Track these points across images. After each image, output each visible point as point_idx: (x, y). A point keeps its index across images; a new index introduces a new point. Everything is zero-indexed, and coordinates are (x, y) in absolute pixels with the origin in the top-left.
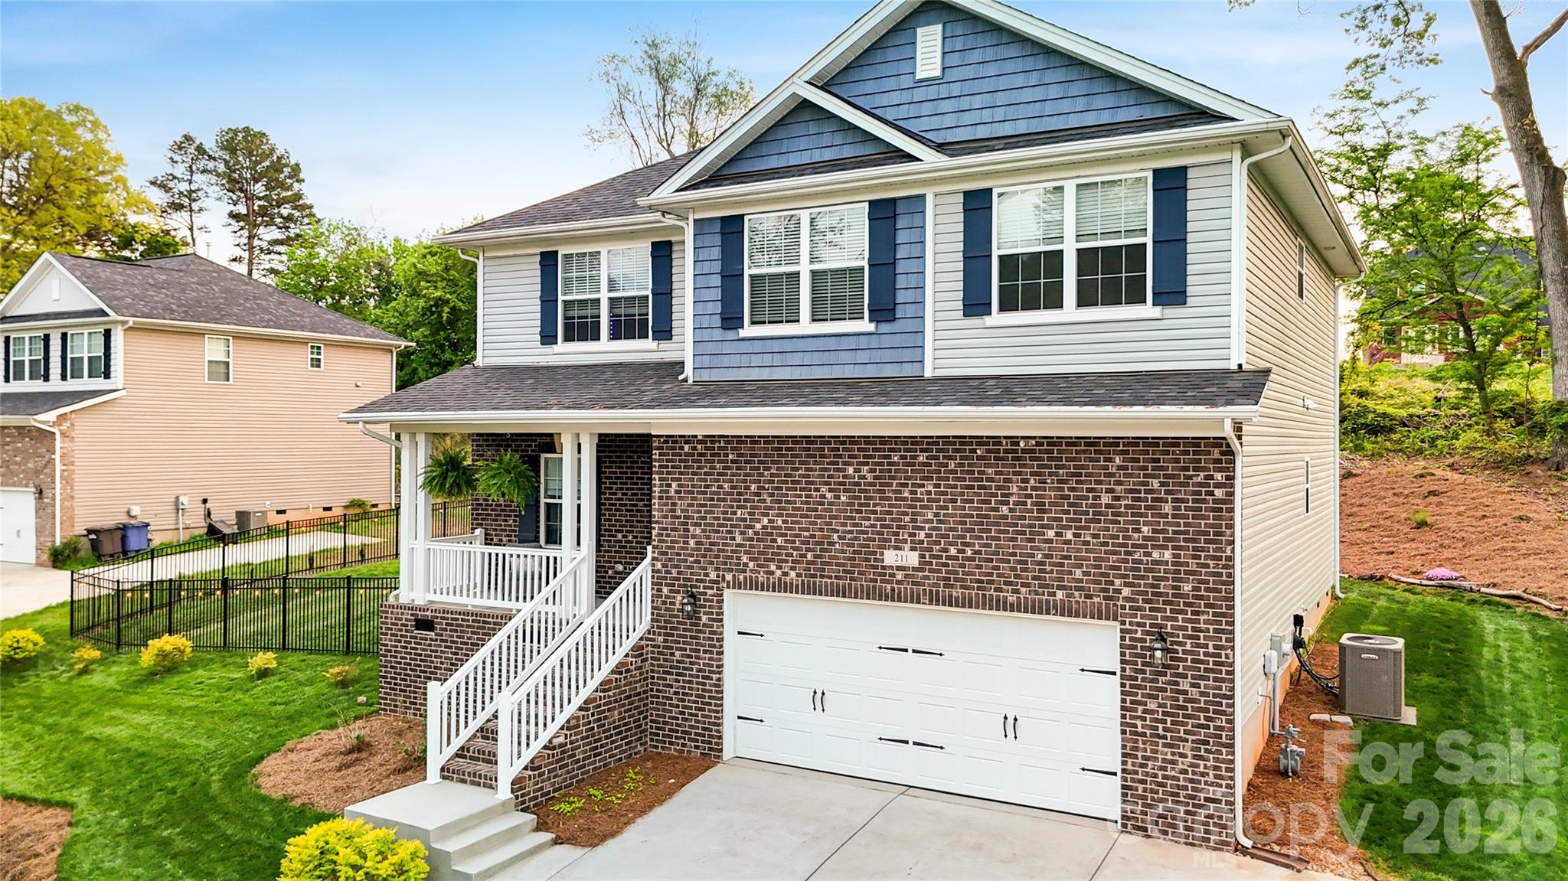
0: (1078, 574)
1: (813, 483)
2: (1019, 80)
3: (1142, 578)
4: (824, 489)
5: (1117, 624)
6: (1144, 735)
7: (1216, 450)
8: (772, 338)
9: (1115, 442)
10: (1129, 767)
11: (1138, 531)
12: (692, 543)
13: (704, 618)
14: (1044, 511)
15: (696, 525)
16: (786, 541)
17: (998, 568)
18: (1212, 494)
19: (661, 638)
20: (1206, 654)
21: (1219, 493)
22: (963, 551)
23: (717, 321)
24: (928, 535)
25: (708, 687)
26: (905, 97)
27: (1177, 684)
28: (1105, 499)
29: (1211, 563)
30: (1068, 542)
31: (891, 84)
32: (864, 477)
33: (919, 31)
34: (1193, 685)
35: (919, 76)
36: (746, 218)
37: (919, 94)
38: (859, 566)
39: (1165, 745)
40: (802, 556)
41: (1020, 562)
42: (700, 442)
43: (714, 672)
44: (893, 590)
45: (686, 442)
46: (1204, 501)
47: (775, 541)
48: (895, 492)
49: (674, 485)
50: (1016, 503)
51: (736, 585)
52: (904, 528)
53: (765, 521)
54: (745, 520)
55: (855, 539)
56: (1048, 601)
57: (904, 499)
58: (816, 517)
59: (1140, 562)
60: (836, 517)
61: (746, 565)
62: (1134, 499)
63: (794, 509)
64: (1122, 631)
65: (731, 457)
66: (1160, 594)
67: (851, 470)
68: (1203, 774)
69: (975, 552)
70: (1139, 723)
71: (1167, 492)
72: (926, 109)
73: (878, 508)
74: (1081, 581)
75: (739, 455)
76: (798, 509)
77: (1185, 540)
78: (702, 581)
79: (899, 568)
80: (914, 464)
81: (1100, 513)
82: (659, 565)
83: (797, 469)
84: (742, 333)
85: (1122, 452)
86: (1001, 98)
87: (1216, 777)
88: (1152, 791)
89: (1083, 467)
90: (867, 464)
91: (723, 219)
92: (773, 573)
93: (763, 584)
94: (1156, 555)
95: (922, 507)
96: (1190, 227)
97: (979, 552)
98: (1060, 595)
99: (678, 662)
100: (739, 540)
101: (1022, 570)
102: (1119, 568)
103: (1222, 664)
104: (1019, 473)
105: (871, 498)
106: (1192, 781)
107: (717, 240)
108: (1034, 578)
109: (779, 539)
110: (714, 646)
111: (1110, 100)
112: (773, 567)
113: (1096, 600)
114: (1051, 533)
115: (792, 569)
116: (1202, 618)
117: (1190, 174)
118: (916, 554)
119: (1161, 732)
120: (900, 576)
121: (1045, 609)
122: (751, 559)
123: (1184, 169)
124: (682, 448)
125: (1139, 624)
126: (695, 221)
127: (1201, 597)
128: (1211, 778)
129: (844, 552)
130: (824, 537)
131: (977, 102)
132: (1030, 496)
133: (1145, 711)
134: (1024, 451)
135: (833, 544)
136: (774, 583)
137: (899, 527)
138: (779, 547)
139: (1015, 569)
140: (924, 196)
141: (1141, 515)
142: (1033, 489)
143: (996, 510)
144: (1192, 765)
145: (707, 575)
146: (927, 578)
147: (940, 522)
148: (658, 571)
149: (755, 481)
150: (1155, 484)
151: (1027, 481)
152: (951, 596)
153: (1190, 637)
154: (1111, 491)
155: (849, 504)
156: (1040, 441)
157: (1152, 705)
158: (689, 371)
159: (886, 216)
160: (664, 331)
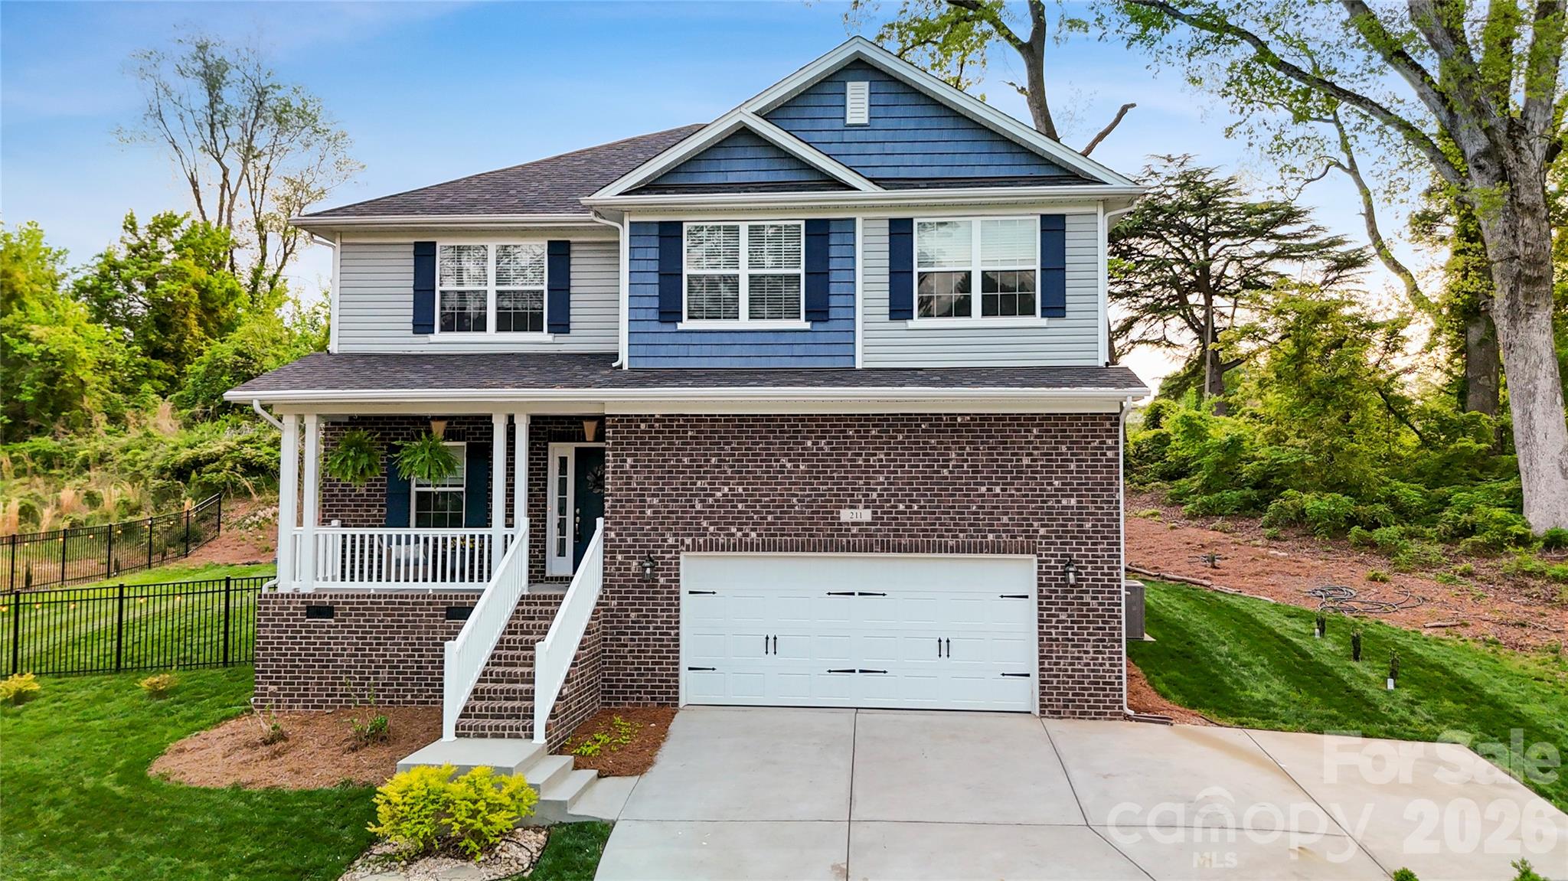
0: (1005, 519)
1: (773, 455)
2: (934, 135)
3: (1055, 520)
4: (784, 460)
5: (1035, 558)
6: (1057, 640)
7: (1108, 423)
8: (711, 332)
9: (1032, 417)
10: (1046, 666)
11: (1050, 484)
12: (649, 512)
13: (662, 580)
14: (978, 472)
15: (653, 495)
16: (747, 507)
17: (940, 519)
18: (1104, 454)
19: (615, 602)
20: (1102, 574)
21: (1110, 454)
22: (911, 507)
23: (654, 314)
24: (879, 495)
25: (665, 643)
26: (836, 137)
27: (1082, 598)
28: (1026, 461)
29: (1105, 506)
30: (997, 495)
31: (825, 124)
32: (822, 449)
33: (849, 85)
34: (1093, 598)
35: (849, 121)
36: (685, 225)
37: (848, 136)
38: (817, 524)
39: (1073, 646)
40: (762, 518)
41: (958, 513)
42: (657, 420)
43: (672, 628)
44: (849, 542)
45: (642, 421)
46: (1100, 460)
47: (736, 507)
48: (850, 460)
49: (630, 460)
50: (954, 466)
51: (696, 547)
52: (859, 489)
53: (726, 489)
54: (706, 489)
55: (814, 501)
56: (981, 543)
57: (859, 466)
58: (776, 484)
59: (1053, 508)
60: (795, 484)
61: (706, 529)
62: (1047, 460)
63: (754, 478)
64: (1039, 561)
65: (690, 434)
66: (1068, 532)
67: (809, 443)
68: (1101, 665)
69: (921, 507)
70: (1053, 631)
71: (1072, 454)
72: (854, 149)
73: (835, 475)
74: (1008, 525)
75: (698, 432)
76: (759, 478)
77: (1086, 490)
78: (659, 546)
79: (854, 524)
80: (867, 437)
81: (1022, 472)
82: (612, 535)
83: (758, 444)
84: (680, 326)
85: (1038, 425)
86: (918, 148)
87: (1111, 665)
88: (1064, 682)
89: (1008, 437)
90: (825, 438)
91: (660, 223)
92: (733, 535)
93: (723, 545)
94: (1064, 502)
95: (874, 472)
96: (1068, 259)
97: (925, 507)
98: (991, 537)
99: (633, 622)
100: (699, 507)
101: (960, 519)
102: (1037, 513)
103: (1114, 580)
104: (958, 443)
105: (829, 466)
106: (1093, 671)
107: (655, 242)
108: (970, 525)
109: (740, 506)
110: (673, 605)
111: (1007, 159)
112: (734, 530)
113: (1019, 539)
114: (983, 489)
115: (753, 530)
116: (1099, 547)
117: (1068, 220)
118: (869, 512)
119: (1070, 636)
120: (855, 530)
121: (980, 549)
122: (711, 524)
123: (1064, 216)
124: (639, 427)
125: (1052, 556)
126: (631, 223)
127: (1099, 532)
128: (1107, 667)
129: (803, 513)
130: (784, 501)
131: (899, 148)
132: (966, 461)
133: (1058, 622)
134: (960, 425)
135: (793, 506)
136: (735, 544)
137: (853, 489)
138: (739, 512)
139: (954, 519)
140: (854, 220)
141: (1053, 472)
142: (969, 454)
143: (938, 472)
144: (1093, 659)
145: (665, 541)
146: (880, 530)
147: (890, 484)
148: (612, 540)
149: (715, 455)
150: (1064, 448)
151: (964, 449)
152: (900, 544)
153: (1091, 562)
154: (1031, 454)
155: (807, 472)
156: (974, 417)
157: (1063, 616)
158: (624, 359)
159: (819, 232)
160: (561, 325)
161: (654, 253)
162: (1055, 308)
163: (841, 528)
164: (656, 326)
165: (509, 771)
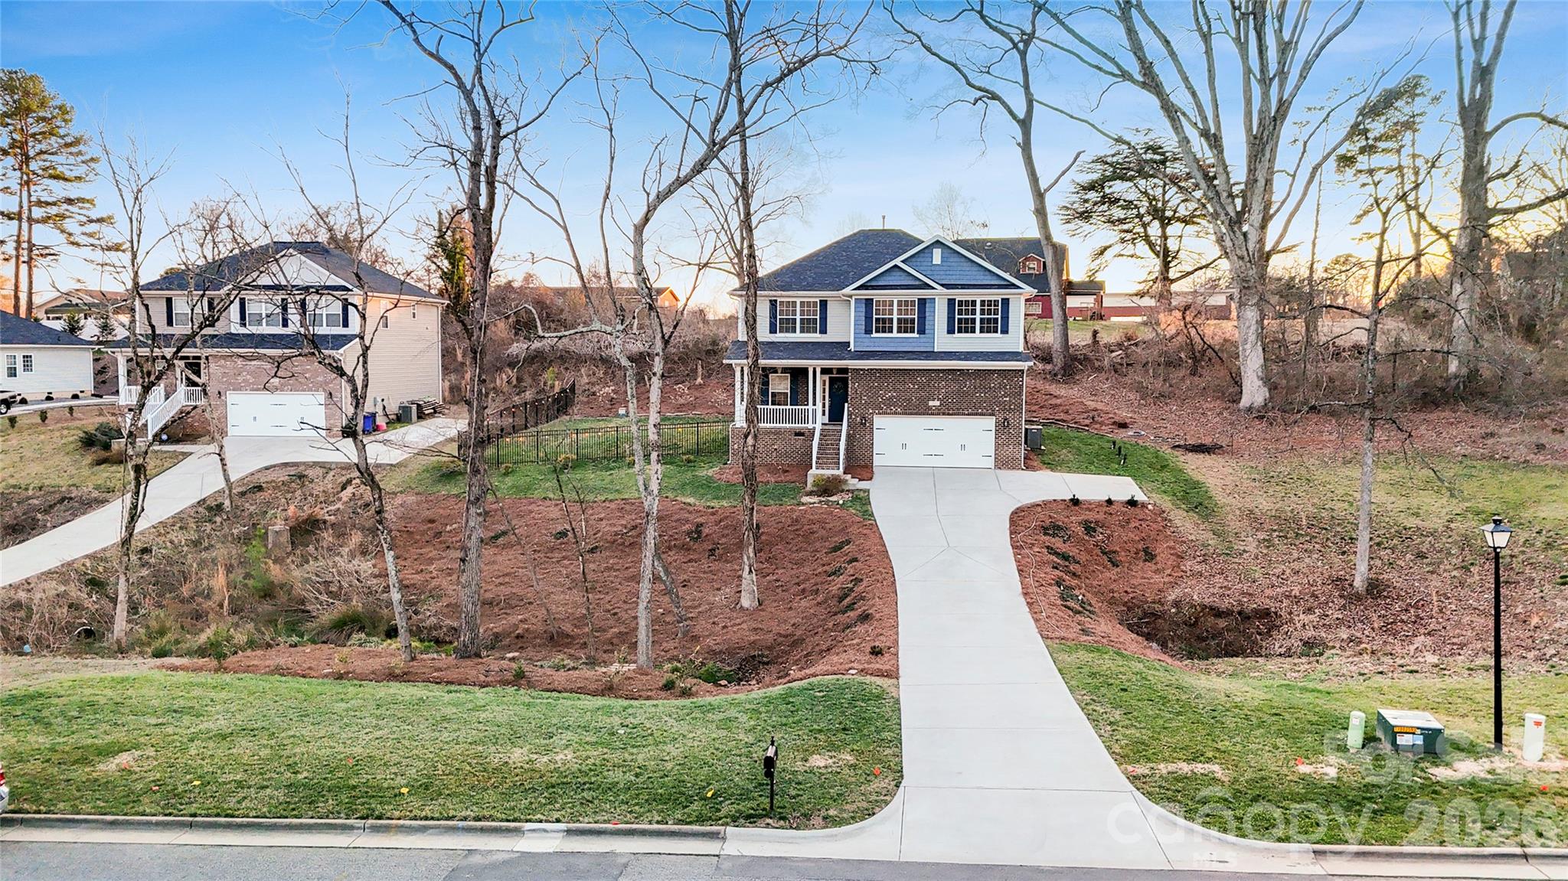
1: (906, 382)
2: (964, 268)
3: (1001, 405)
4: (910, 384)
5: (994, 418)
6: (1001, 445)
8: (883, 338)
9: (995, 371)
10: (997, 453)
11: (1000, 393)
12: (863, 402)
13: (868, 425)
14: (976, 389)
15: (865, 396)
16: (897, 400)
17: (963, 405)
18: (1019, 383)
19: (852, 432)
20: (1017, 423)
22: (953, 401)
23: (863, 331)
24: (942, 397)
25: (869, 445)
26: (929, 270)
27: (1009, 431)
28: (992, 385)
29: (1018, 400)
30: (982, 397)
31: (924, 264)
32: (923, 381)
33: (935, 251)
34: (1013, 431)
35: (933, 264)
36: (874, 301)
38: (921, 406)
39: (1006, 447)
40: (901, 404)
42: (865, 371)
43: (871, 441)
44: (932, 412)
45: (861, 371)
46: (1017, 385)
48: (933, 385)
49: (857, 384)
50: (968, 387)
51: (879, 414)
52: (936, 395)
53: (890, 394)
54: (882, 394)
55: (920, 398)
56: (976, 413)
57: (936, 387)
58: (907, 393)
59: (1001, 401)
60: (914, 392)
61: (882, 408)
62: (1000, 385)
63: (899, 390)
65: (878, 376)
66: (1006, 409)
67: (919, 379)
70: (1000, 442)
71: (1008, 383)
72: (935, 275)
73: (928, 390)
74: (986, 407)
75: (881, 375)
78: (867, 413)
80: (938, 377)
81: (991, 389)
82: (850, 409)
83: (901, 379)
84: (872, 336)
85: (997, 373)
86: (958, 273)
88: (1002, 458)
89: (986, 377)
90: (924, 377)
91: (865, 299)
92: (892, 410)
93: (888, 413)
94: (1005, 399)
95: (941, 389)
96: (1010, 314)
97: (958, 401)
98: (980, 411)
99: (858, 438)
100: (881, 400)
101: (970, 405)
102: (995, 403)
103: (1020, 425)
104: (969, 379)
105: (925, 387)
106: (1012, 455)
107: (864, 305)
108: (973, 407)
110: (871, 433)
111: (989, 277)
113: (989, 411)
114: (978, 395)
115: (898, 408)
116: (1016, 414)
118: (939, 402)
119: (1005, 443)
120: (934, 408)
122: (885, 406)
123: (1009, 299)
124: (859, 373)
125: (1000, 417)
126: (855, 299)
127: (1016, 409)
128: (1017, 453)
129: (916, 402)
130: (910, 398)
131: (951, 273)
133: (1001, 439)
134: (970, 373)
135: (913, 400)
136: (893, 413)
137: (933, 395)
138: (894, 402)
140: (935, 299)
141: (1001, 389)
142: (973, 383)
143: (963, 389)
144: (1012, 450)
145: (869, 411)
146: (942, 408)
147: (946, 393)
149: (886, 382)
150: (1005, 381)
151: (971, 381)
152: (949, 413)
153: (1013, 419)
154: (994, 383)
155: (918, 389)
156: (975, 371)
157: (1003, 437)
158: (852, 348)
159: (922, 304)
160: (824, 331)
161: (863, 309)
162: (1005, 331)
163: (930, 408)
164: (864, 336)
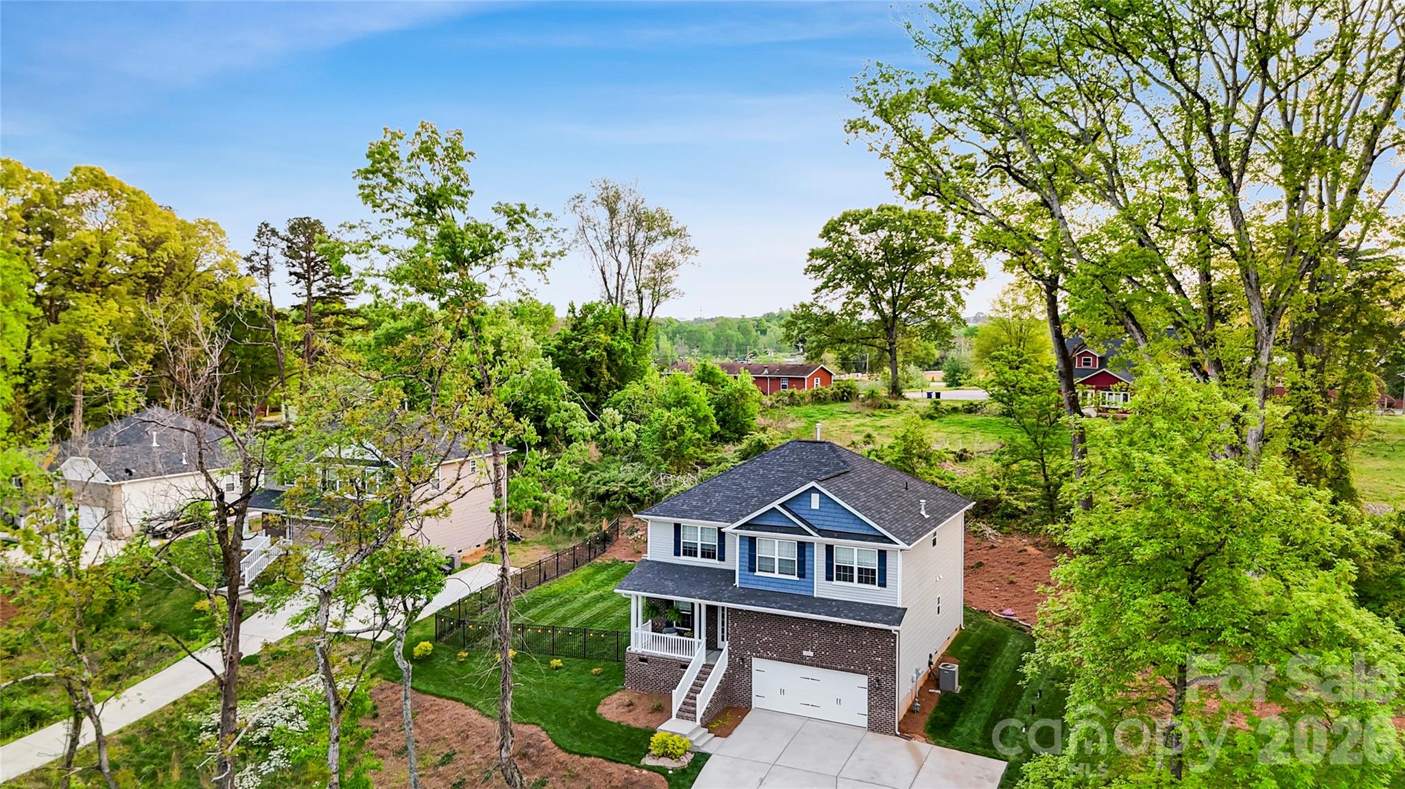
0: (857, 662)
1: (781, 629)
2: (841, 516)
6: (873, 706)
7: (892, 636)
8: (766, 577)
10: (870, 714)
11: (873, 652)
12: (742, 643)
15: (743, 637)
17: (836, 659)
19: (731, 671)
20: (889, 686)
21: (892, 645)
22: (826, 654)
23: (747, 569)
25: (748, 687)
26: (808, 512)
27: (882, 693)
28: (864, 643)
29: (890, 663)
30: (855, 654)
31: (803, 507)
32: (797, 629)
33: (812, 495)
34: (886, 694)
35: (812, 508)
36: (757, 542)
37: (812, 513)
38: (795, 655)
39: (878, 709)
40: (778, 650)
41: (841, 658)
43: (749, 683)
44: (806, 662)
46: (889, 647)
48: (806, 634)
49: (736, 624)
56: (849, 669)
59: (873, 660)
62: (872, 644)
64: (868, 678)
65: (755, 618)
67: (793, 627)
68: (888, 716)
69: (829, 655)
70: (872, 703)
71: (880, 643)
72: (814, 517)
75: (757, 618)
76: (777, 636)
77: (884, 656)
79: (807, 657)
80: (811, 628)
81: (863, 647)
82: (731, 649)
83: (776, 625)
84: (756, 574)
85: (869, 631)
86: (836, 520)
89: (858, 633)
90: (798, 626)
91: (749, 537)
94: (877, 659)
96: (887, 568)
98: (852, 668)
99: (737, 679)
100: (757, 643)
101: (842, 660)
103: (893, 691)
104: (842, 633)
106: (885, 718)
107: (747, 544)
108: (845, 663)
109: (770, 645)
110: (749, 675)
111: (866, 528)
112: (769, 653)
114: (850, 651)
115: (775, 654)
116: (888, 677)
117: (888, 555)
119: (877, 705)
120: (808, 659)
121: (848, 671)
123: (886, 554)
124: (738, 613)
126: (739, 536)
127: (888, 671)
128: (890, 717)
131: (829, 519)
132: (845, 640)
133: (874, 700)
134: (843, 629)
136: (769, 658)
139: (840, 660)
140: (814, 546)
141: (873, 648)
142: (845, 638)
144: (885, 714)
146: (816, 660)
149: (763, 626)
150: (877, 641)
151: (844, 635)
152: (822, 666)
153: (885, 681)
154: (866, 641)
156: (847, 625)
157: (875, 698)
158: (737, 583)
159: (802, 546)
160: (722, 559)
161: (747, 547)
162: (883, 584)
163: (803, 657)
164: (747, 573)
165: (685, 736)
